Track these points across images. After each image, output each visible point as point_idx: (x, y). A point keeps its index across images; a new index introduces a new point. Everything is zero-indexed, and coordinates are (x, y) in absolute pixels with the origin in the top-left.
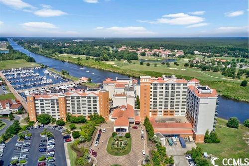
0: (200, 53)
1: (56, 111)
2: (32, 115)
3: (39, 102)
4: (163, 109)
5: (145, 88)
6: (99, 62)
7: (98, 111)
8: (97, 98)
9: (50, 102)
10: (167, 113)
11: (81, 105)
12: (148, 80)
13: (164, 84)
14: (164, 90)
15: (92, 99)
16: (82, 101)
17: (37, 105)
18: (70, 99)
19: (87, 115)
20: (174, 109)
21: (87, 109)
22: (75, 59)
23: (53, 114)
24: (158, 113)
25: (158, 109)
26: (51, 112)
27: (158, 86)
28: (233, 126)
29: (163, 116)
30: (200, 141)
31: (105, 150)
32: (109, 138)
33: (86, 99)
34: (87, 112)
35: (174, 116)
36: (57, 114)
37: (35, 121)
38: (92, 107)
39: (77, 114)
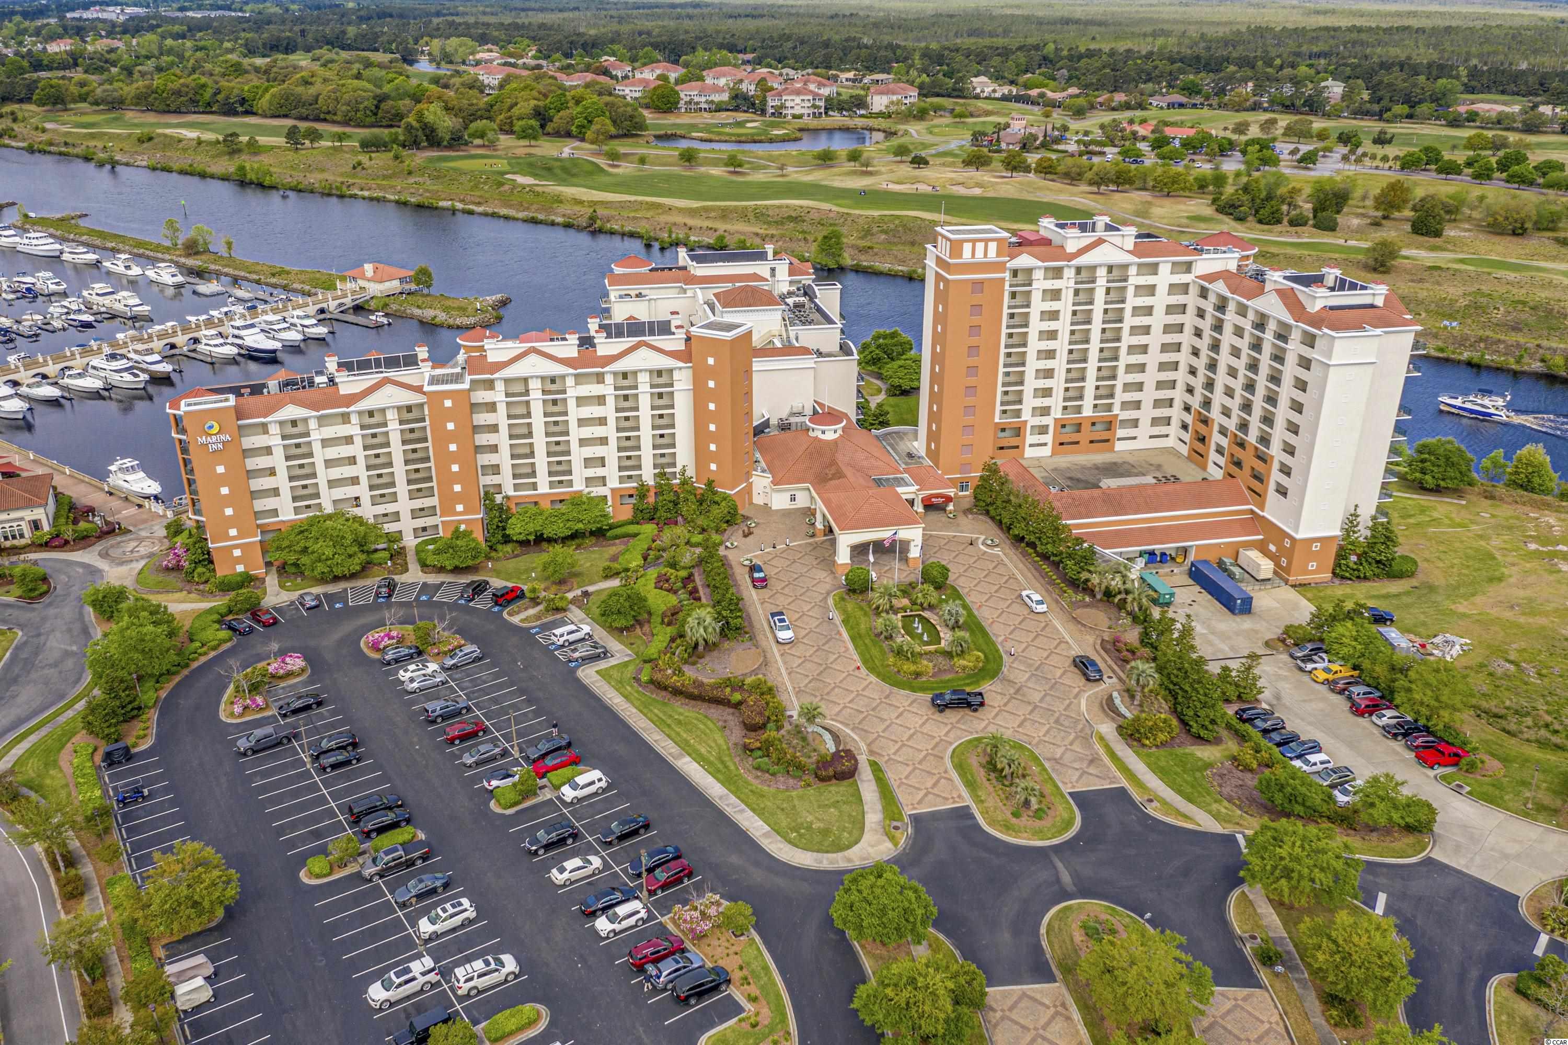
0: (1006, 90)
1: (402, 488)
2: (233, 532)
3: (274, 439)
4: (1057, 413)
5: (977, 299)
6: (396, 157)
7: (684, 456)
8: (676, 375)
9: (353, 429)
10: (1075, 437)
11: (576, 433)
12: (993, 246)
13: (1066, 271)
14: (1066, 306)
15: (644, 383)
16: (581, 401)
17: (262, 462)
18: (498, 395)
19: (613, 490)
20: (1116, 410)
21: (611, 453)
22: (199, 142)
23: (380, 509)
24: (1030, 439)
25: (1026, 415)
26: (366, 500)
27: (1035, 285)
28: (1442, 484)
29: (1054, 453)
30: (1313, 572)
31: (857, 673)
32: (830, 601)
33: (607, 389)
34: (611, 472)
35: (1112, 450)
36: (404, 505)
37: (260, 571)
38: (646, 434)
39: (544, 488)
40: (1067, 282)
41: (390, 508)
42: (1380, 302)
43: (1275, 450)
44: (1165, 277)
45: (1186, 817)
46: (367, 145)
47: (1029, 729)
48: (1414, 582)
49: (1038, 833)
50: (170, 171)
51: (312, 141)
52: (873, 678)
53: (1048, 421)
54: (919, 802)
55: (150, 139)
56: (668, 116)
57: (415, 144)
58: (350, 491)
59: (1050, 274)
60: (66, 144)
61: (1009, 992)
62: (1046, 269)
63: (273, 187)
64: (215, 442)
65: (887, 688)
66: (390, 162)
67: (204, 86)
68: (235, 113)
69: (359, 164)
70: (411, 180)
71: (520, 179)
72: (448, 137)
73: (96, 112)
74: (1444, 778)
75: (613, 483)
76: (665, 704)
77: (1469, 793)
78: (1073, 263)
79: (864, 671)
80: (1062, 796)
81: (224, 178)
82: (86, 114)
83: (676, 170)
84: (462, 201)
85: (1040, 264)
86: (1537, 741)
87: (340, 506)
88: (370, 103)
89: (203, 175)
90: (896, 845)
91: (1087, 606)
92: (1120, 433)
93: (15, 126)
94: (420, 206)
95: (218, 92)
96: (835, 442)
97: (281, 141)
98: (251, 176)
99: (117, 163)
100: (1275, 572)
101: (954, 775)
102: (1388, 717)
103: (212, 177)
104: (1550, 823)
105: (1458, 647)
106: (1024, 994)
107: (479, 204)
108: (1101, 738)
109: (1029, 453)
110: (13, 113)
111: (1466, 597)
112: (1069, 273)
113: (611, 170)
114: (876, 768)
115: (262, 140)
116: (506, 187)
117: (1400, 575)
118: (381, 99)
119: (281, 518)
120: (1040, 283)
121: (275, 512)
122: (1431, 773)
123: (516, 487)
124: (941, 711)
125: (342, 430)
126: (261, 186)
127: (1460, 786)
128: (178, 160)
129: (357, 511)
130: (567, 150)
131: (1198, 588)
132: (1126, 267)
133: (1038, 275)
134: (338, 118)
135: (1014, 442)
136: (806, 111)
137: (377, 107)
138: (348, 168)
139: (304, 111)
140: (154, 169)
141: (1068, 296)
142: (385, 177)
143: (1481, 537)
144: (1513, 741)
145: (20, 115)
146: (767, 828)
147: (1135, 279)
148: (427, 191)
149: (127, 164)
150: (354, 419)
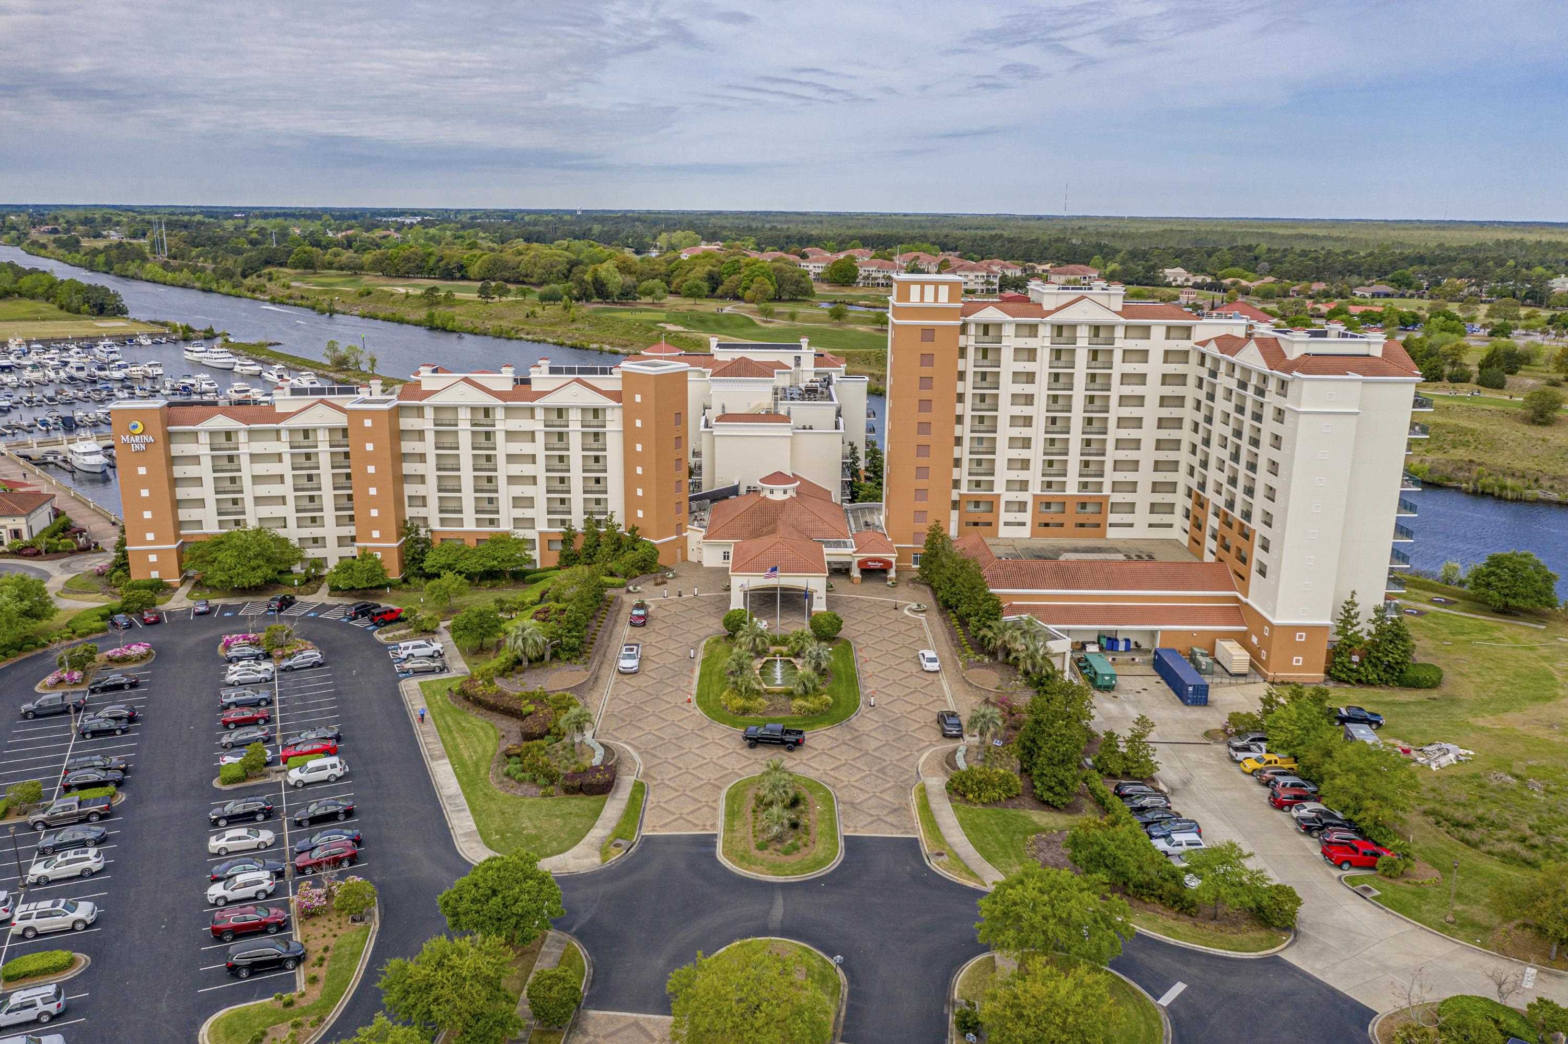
0: (1199, 279)
1: (329, 514)
2: (150, 536)
3: (202, 448)
4: (1036, 488)
5: (928, 348)
6: (565, 307)
7: (615, 502)
8: (609, 415)
9: (283, 447)
10: (1059, 519)
11: (503, 470)
12: (944, 291)
13: (1040, 328)
14: (1042, 367)
15: (575, 423)
16: (511, 435)
17: (189, 471)
18: (427, 423)
19: (541, 533)
20: (1107, 490)
21: (539, 492)
22: (407, 296)
23: (307, 532)
24: (1004, 516)
25: (1000, 488)
26: (292, 522)
27: (1005, 342)
28: (1512, 602)
29: (1033, 534)
30: (1299, 669)
31: (685, 706)
32: (704, 643)
33: (537, 425)
34: (539, 513)
35: (1103, 536)
36: (330, 530)
37: (175, 580)
38: (576, 477)
39: (470, 525)
40: (1043, 342)
41: (316, 532)
42: (1377, 352)
43: (1256, 524)
44: (1158, 342)
45: (973, 875)
46: (544, 298)
47: (842, 775)
48: (1434, 693)
49: (776, 868)
50: (375, 318)
51: (500, 296)
52: (699, 711)
53: (1026, 497)
54: (665, 825)
55: (369, 293)
56: (844, 289)
57: (584, 297)
58: (277, 511)
59: (1026, 331)
60: (302, 297)
61: (617, 1018)
62: (1018, 325)
63: (453, 331)
64: (137, 442)
65: (706, 720)
66: (559, 312)
67: (430, 254)
68: (453, 279)
69: (533, 313)
70: (573, 327)
71: (670, 327)
72: (617, 293)
73: (341, 276)
74: (1350, 879)
75: (542, 526)
76: (461, 713)
77: (1377, 898)
78: (1048, 319)
79: (694, 703)
80: (834, 837)
81: (417, 324)
82: (331, 277)
83: (825, 326)
84: (611, 344)
85: (1009, 318)
86: (1503, 855)
87: (266, 525)
88: (563, 267)
89: (401, 322)
90: (604, 861)
91: (986, 666)
92: (1113, 518)
93: (268, 285)
94: (573, 347)
95: (441, 259)
96: (783, 503)
97: (474, 296)
98: (438, 322)
99: (337, 312)
100: (1252, 664)
101: (722, 806)
102: (1308, 809)
103: (408, 323)
104: (1473, 941)
105: (1451, 756)
106: (636, 1023)
107: (625, 346)
108: (923, 789)
109: (1004, 532)
110: (270, 274)
111: (1494, 712)
112: (1045, 332)
113: (763, 325)
114: (640, 789)
115: (458, 295)
116: (655, 333)
117: (1415, 685)
118: (573, 264)
119: (205, 531)
120: (1010, 341)
121: (199, 523)
122: (1336, 873)
123: (443, 521)
124: (751, 746)
125: (272, 447)
126: (444, 329)
127: (1368, 890)
128: (385, 309)
129: (282, 533)
130: (729, 308)
131: (1158, 679)
132: (1111, 327)
133: (1009, 331)
134: (533, 280)
135: (986, 518)
136: (979, 287)
137: (570, 271)
138: (522, 317)
139: (506, 274)
140: (364, 317)
141: (1045, 356)
142: (551, 324)
143: (1546, 659)
144: (1470, 852)
145: (275, 276)
146: (475, 828)
147: (1121, 343)
148: (584, 335)
149: (344, 313)
150: (285, 436)
